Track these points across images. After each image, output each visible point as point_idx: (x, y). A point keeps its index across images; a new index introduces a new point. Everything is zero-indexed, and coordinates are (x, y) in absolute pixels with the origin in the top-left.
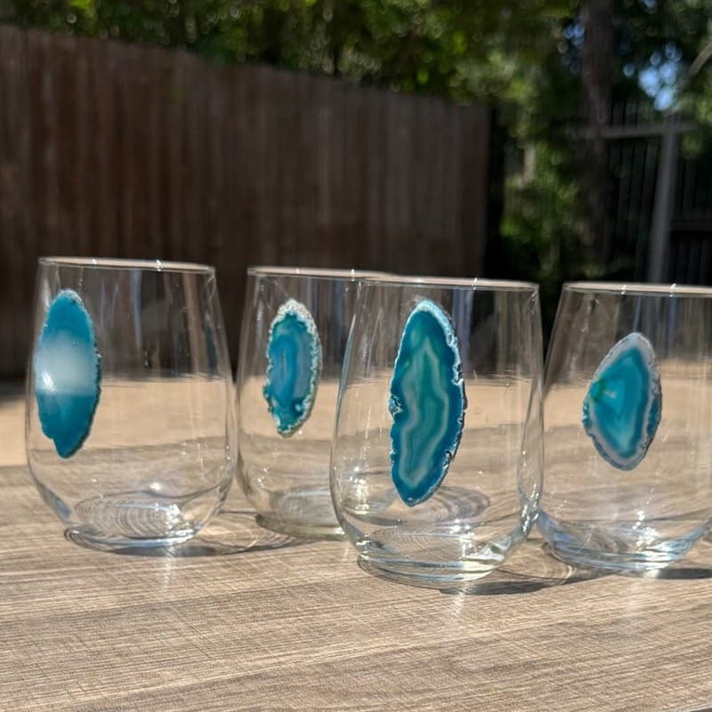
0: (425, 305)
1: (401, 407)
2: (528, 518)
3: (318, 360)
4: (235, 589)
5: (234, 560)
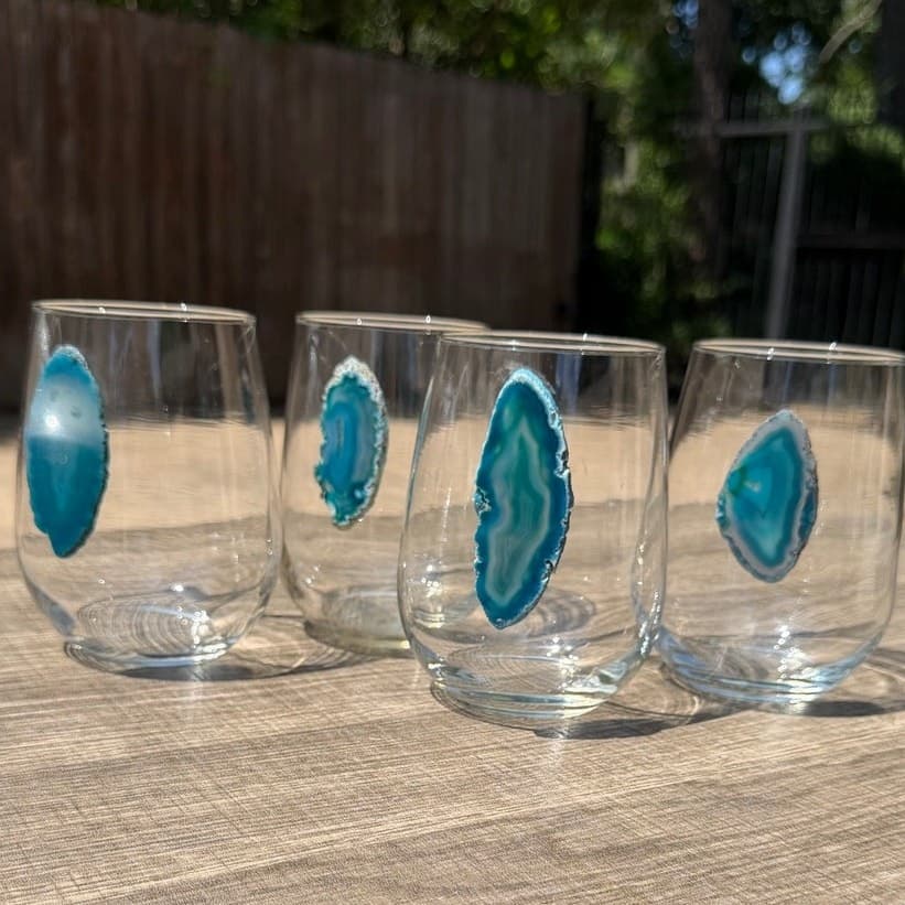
0: (522, 375)
1: (489, 503)
2: (647, 638)
3: (384, 435)
4: (277, 729)
5: (277, 685)
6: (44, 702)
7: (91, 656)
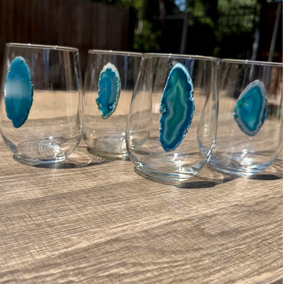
0: (178, 65)
1: (166, 109)
2: (210, 156)
3: (120, 88)
4: (90, 185)
5: (85, 170)
6: (11, 176)
7: (23, 160)
